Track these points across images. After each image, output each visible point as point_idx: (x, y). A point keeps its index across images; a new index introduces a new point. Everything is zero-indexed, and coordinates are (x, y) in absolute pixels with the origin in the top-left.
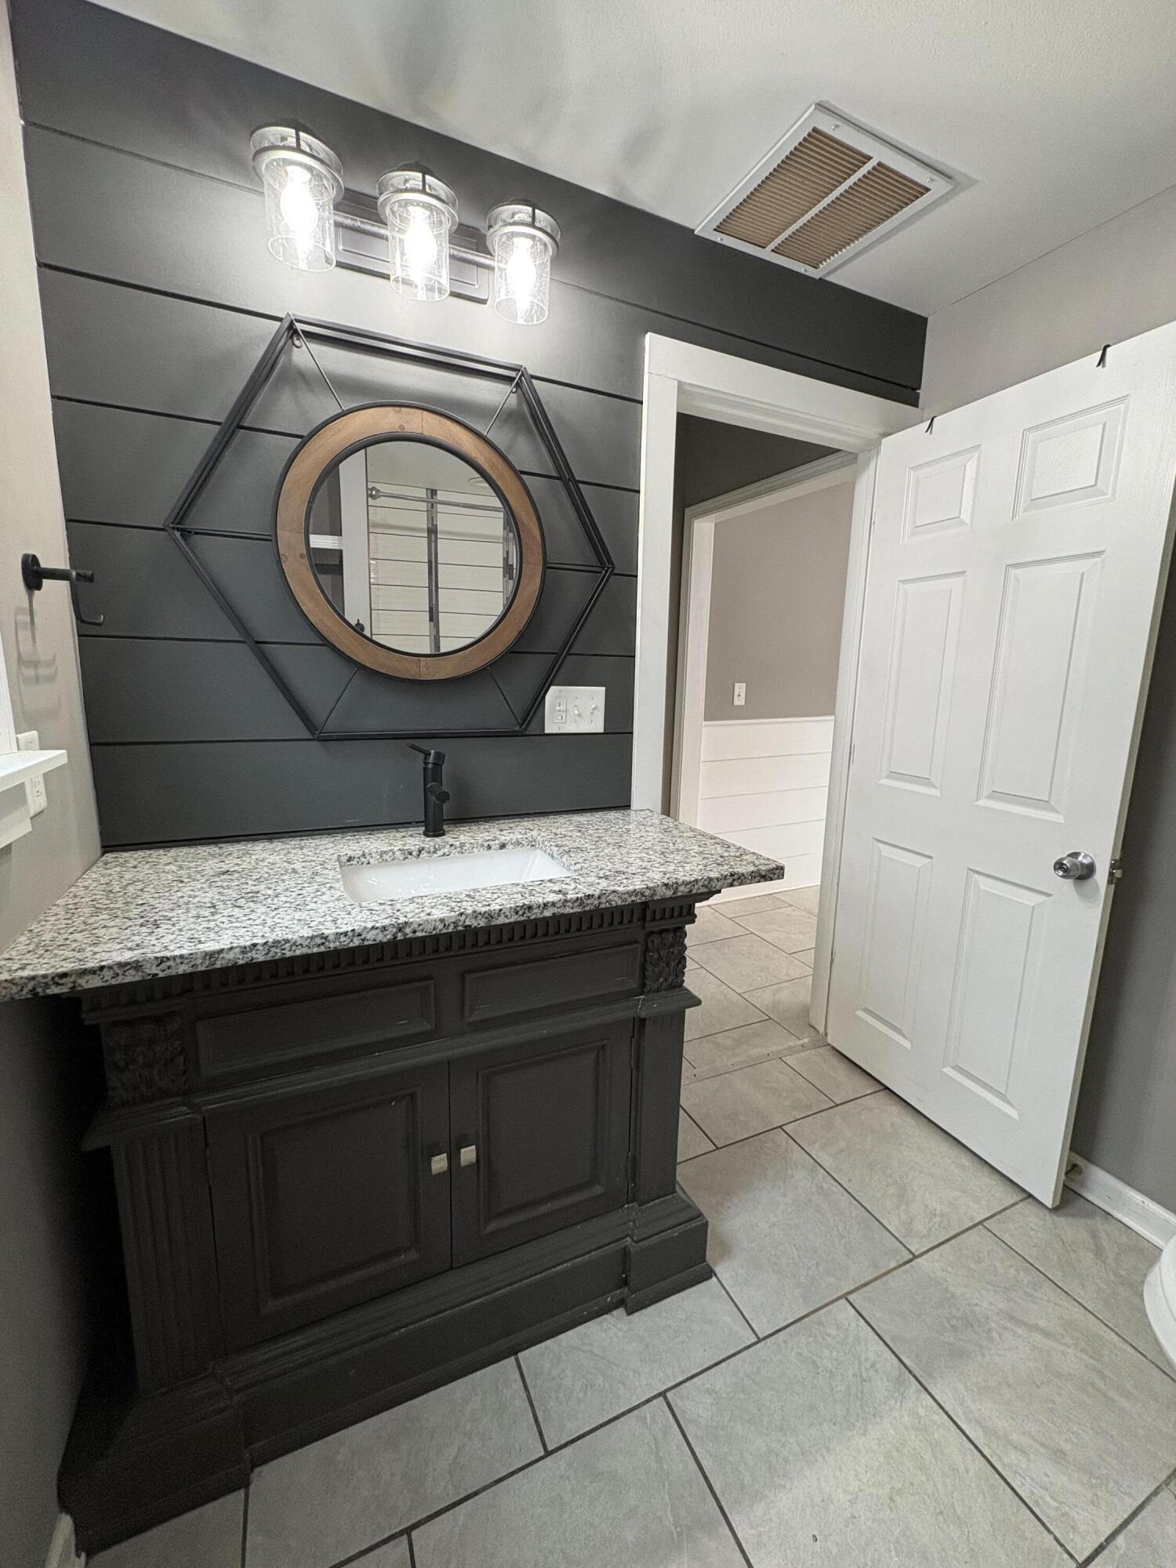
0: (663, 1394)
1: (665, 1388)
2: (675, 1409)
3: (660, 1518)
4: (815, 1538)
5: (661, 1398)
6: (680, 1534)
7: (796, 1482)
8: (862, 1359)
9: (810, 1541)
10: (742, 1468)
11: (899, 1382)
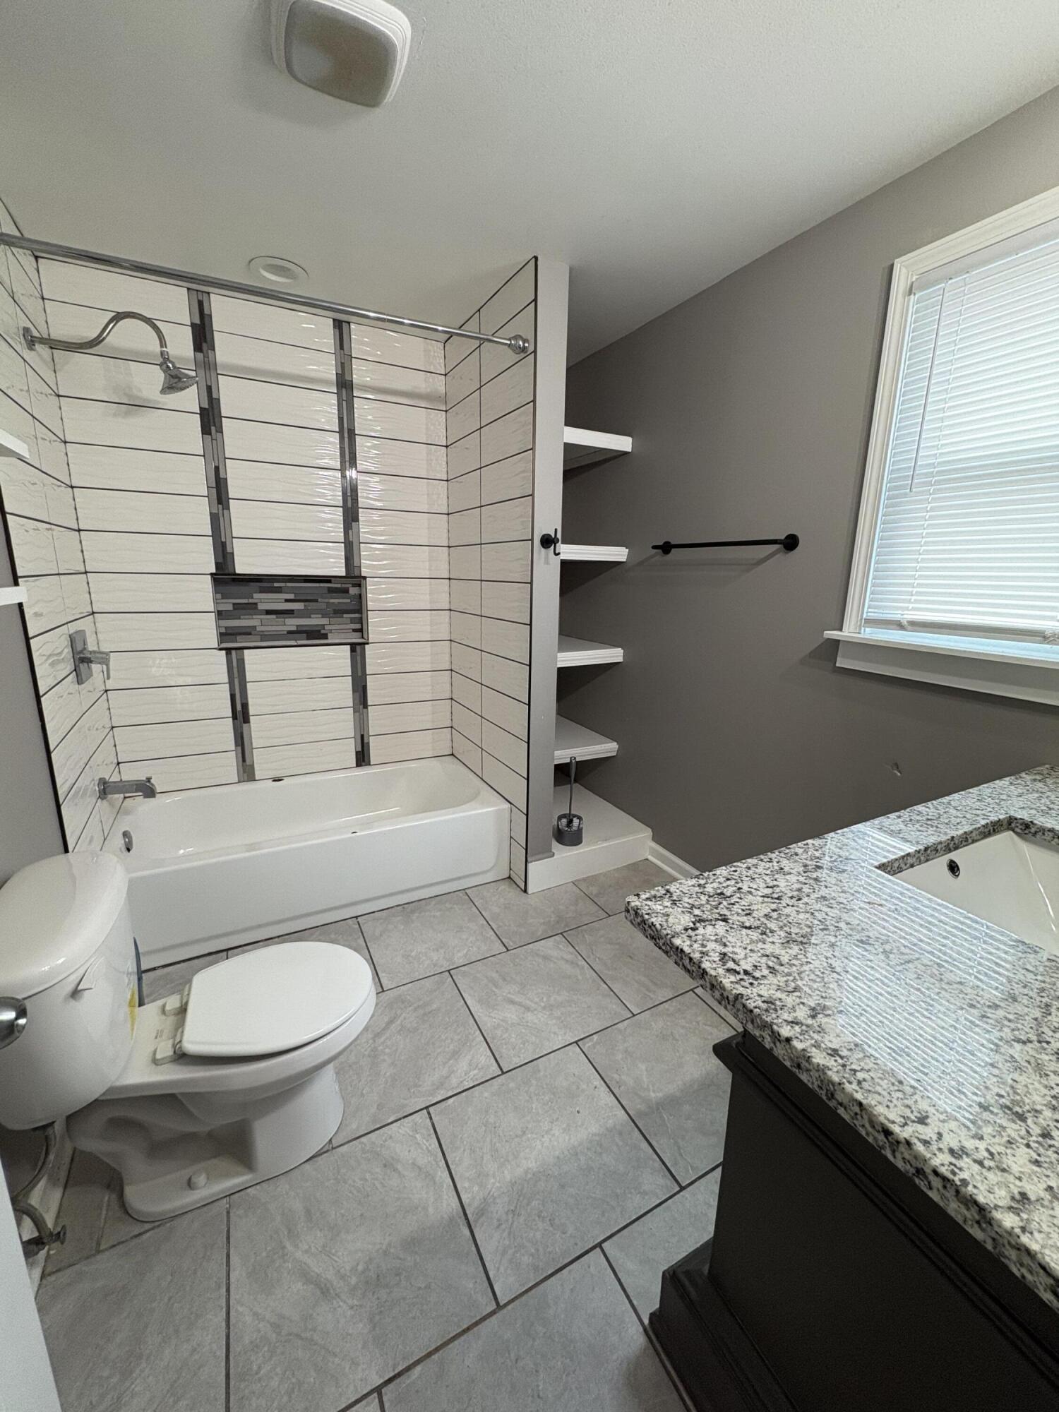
0: (682, 1188)
1: (681, 1193)
2: (671, 1177)
3: (671, 1115)
4: (578, 1112)
5: (683, 1185)
6: (658, 1109)
7: (585, 1137)
8: (507, 1231)
9: (581, 1111)
10: (621, 1143)
11: (482, 1212)
